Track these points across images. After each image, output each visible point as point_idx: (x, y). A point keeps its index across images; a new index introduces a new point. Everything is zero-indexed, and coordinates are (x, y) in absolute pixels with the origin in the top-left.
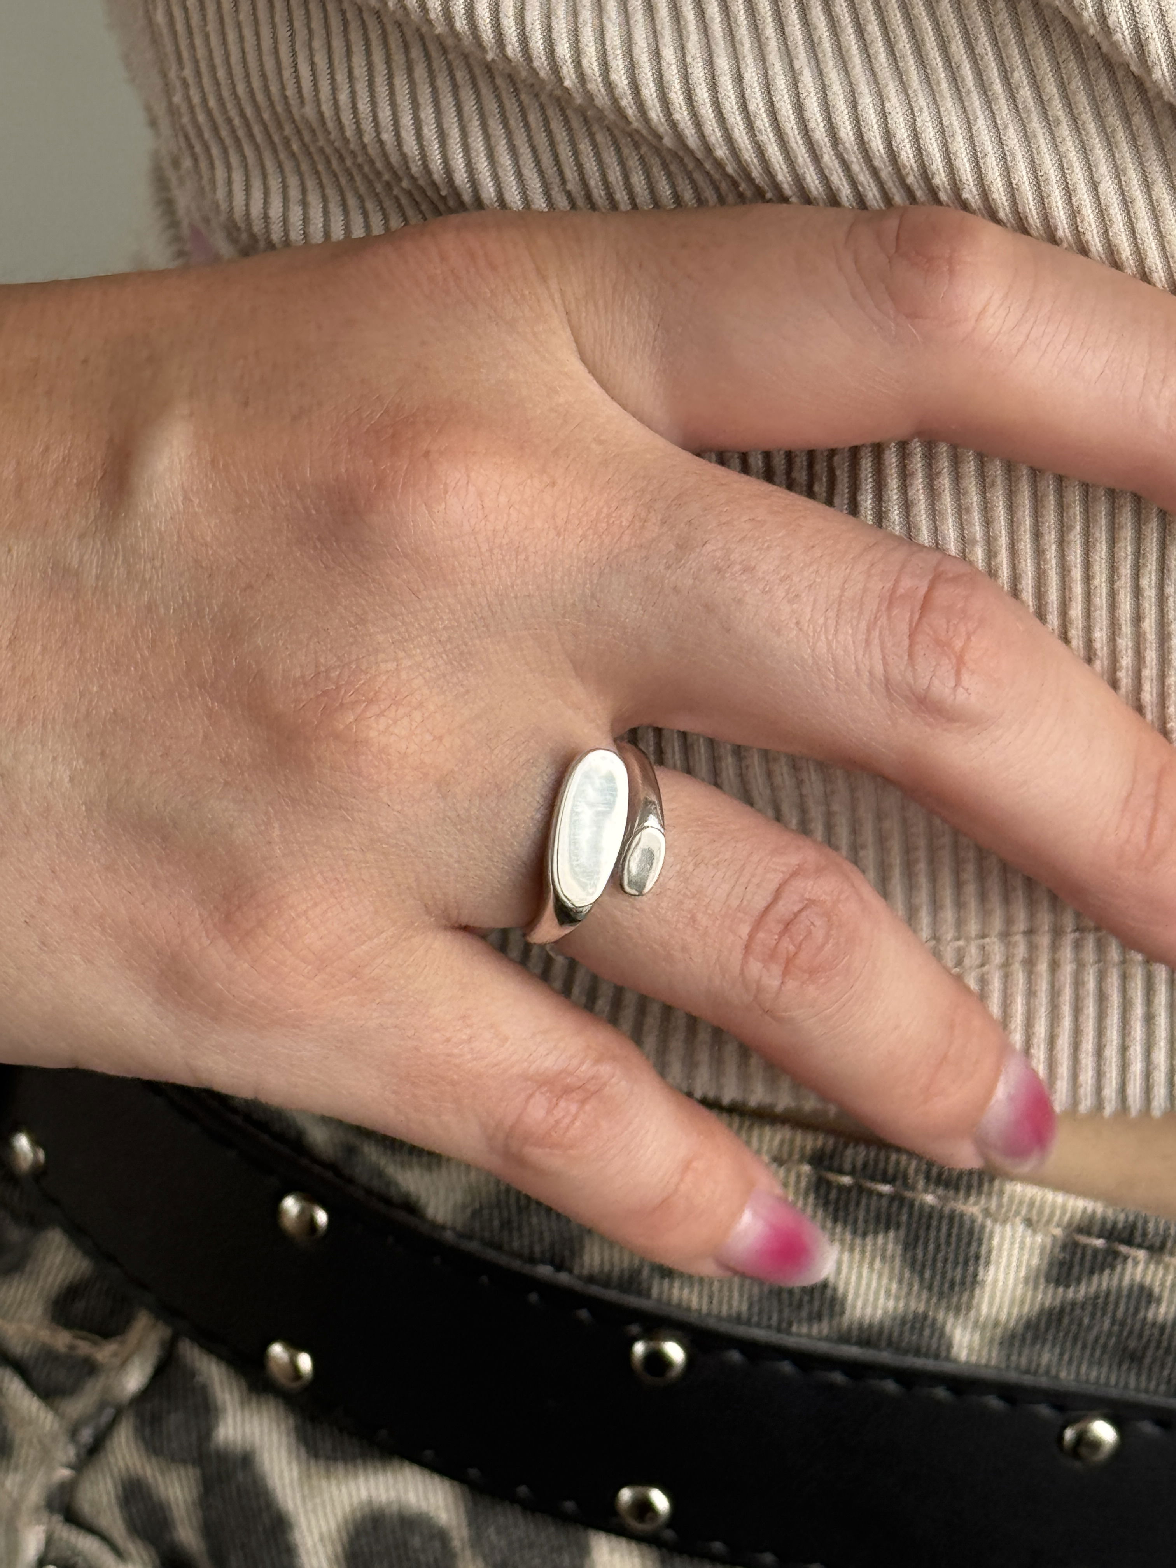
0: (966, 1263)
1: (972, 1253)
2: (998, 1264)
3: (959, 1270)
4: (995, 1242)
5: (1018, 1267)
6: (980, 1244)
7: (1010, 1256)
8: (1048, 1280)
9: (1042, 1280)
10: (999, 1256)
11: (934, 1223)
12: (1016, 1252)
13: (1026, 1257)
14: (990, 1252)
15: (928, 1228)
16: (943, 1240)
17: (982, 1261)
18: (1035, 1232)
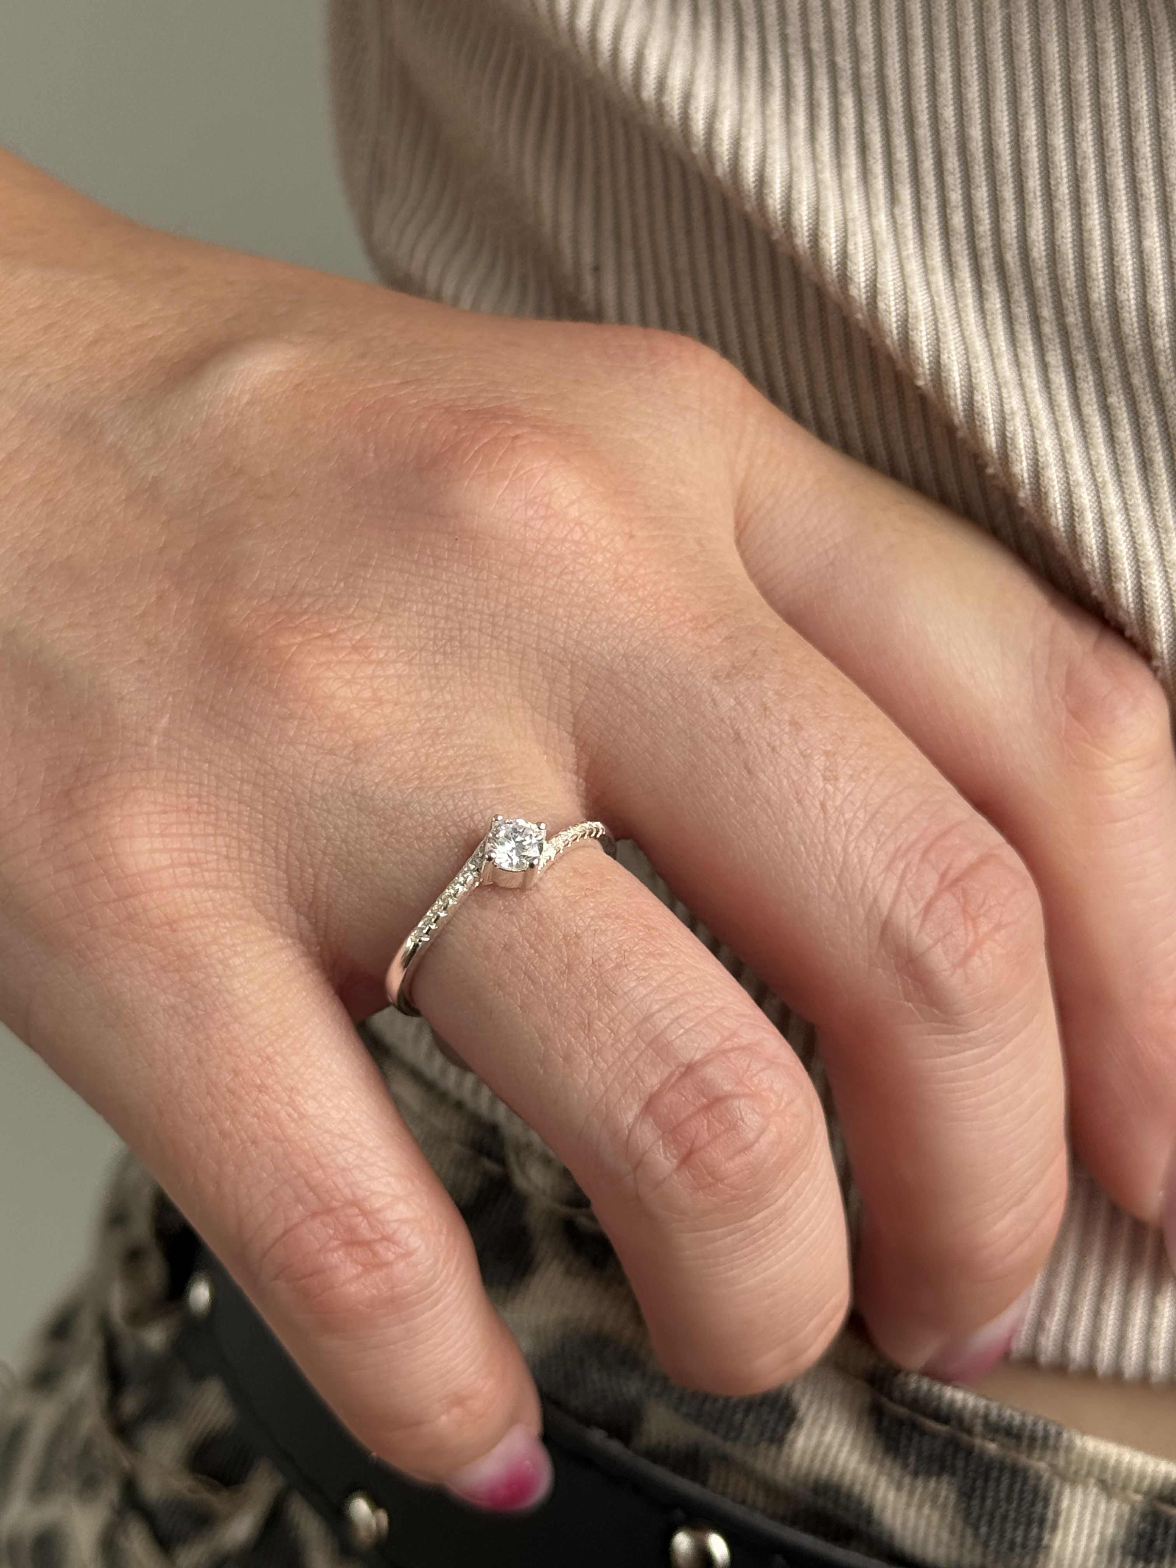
0: (1029, 1524)
1: (1036, 1516)
2: (1066, 1529)
3: (1020, 1532)
4: (1065, 1504)
5: (1090, 1536)
6: (1046, 1507)
7: (1081, 1521)
8: (1124, 1554)
9: (1118, 1552)
10: (1068, 1521)
11: (994, 1474)
12: (1088, 1517)
13: (1099, 1524)
14: (1057, 1514)
15: (987, 1480)
16: (1003, 1495)
17: (1049, 1524)
18: (1110, 1496)
